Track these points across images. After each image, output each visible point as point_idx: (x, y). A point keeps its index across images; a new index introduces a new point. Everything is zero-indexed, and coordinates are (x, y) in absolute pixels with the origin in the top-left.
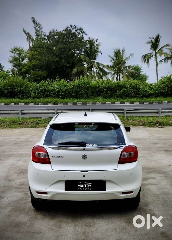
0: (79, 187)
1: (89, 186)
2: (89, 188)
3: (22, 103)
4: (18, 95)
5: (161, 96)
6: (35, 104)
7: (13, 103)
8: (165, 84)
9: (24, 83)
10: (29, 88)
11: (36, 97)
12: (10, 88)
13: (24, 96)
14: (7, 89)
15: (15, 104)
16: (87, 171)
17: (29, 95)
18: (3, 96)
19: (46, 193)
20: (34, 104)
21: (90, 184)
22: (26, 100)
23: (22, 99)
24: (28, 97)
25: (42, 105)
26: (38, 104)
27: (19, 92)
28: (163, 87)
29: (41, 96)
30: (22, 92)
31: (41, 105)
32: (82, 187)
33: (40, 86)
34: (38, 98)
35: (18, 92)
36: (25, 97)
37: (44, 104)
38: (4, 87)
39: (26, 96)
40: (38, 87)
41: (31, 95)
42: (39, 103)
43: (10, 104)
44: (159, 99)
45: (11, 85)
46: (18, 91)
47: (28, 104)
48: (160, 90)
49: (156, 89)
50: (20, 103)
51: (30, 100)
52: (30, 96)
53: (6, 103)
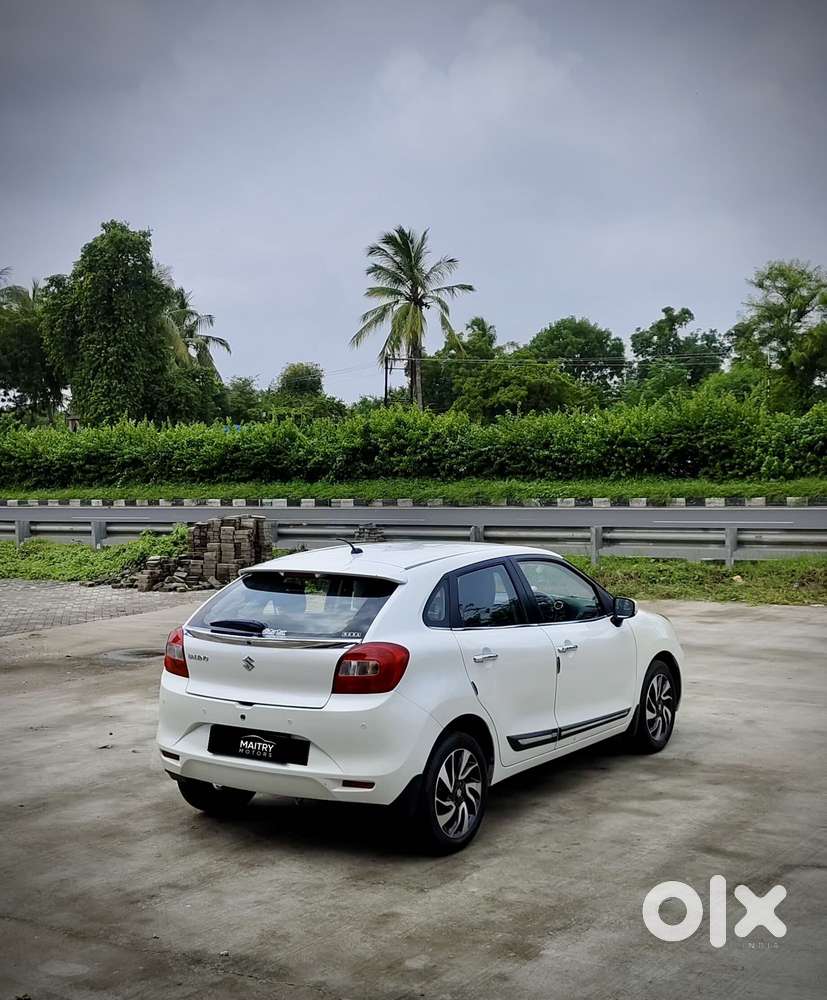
0: (243, 747)
3: (717, 496)
4: (710, 466)
6: (770, 502)
7: (683, 500)
9: (738, 414)
10: (759, 436)
11: (781, 474)
12: (680, 438)
13: (732, 467)
14: (670, 441)
15: (689, 502)
16: (251, 704)
17: (753, 463)
18: (650, 471)
20: (768, 503)
21: (271, 745)
22: (735, 486)
23: (720, 483)
24: (749, 473)
25: (803, 506)
26: (783, 503)
27: (713, 452)
29: (806, 467)
30: (724, 452)
31: (797, 504)
32: (250, 749)
33: (805, 426)
34: (790, 477)
35: (706, 452)
36: (737, 471)
37: (812, 503)
38: (657, 433)
39: (741, 467)
40: (796, 428)
41: (761, 463)
42: (789, 499)
43: (671, 502)
45: (682, 427)
46: (707, 446)
47: (742, 504)
50: (710, 497)
51: (754, 487)
52: (757, 469)
53: (653, 497)
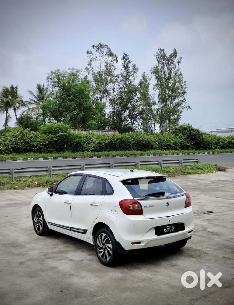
1: (173, 229)
2: (173, 230)
5: (14, 152)
8: (16, 138)
19: (139, 243)
21: (173, 227)
28: (15, 142)
32: (167, 231)
44: (11, 156)
48: (11, 145)
49: (6, 144)
